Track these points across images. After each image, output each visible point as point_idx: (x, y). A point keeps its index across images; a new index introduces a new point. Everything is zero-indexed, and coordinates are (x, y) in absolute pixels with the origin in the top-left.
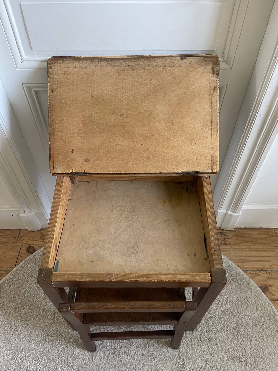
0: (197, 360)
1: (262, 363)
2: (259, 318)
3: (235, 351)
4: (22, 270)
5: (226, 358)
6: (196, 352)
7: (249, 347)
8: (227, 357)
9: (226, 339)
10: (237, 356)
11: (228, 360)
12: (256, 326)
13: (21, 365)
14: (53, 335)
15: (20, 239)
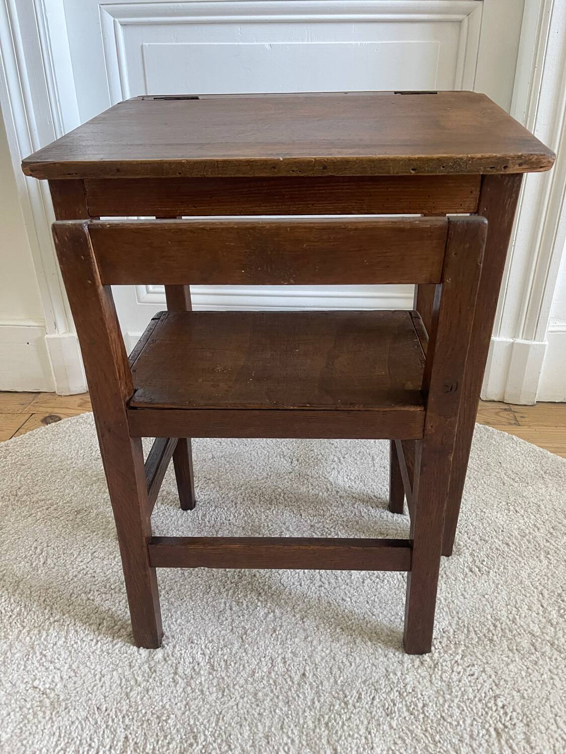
4: (20, 443)
15: (32, 405)
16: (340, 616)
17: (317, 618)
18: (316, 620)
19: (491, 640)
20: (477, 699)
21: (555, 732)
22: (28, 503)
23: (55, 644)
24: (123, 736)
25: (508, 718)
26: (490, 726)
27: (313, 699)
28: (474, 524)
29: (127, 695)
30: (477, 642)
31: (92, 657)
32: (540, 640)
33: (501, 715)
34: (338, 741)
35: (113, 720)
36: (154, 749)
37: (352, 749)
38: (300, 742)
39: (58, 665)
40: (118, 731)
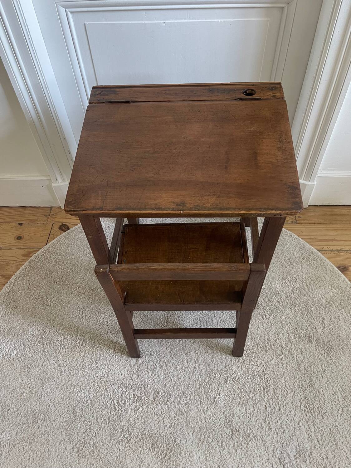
0: (258, 337)
1: (337, 343)
2: (334, 298)
3: (304, 329)
4: (54, 247)
5: (292, 336)
6: (257, 329)
7: (321, 327)
8: (294, 335)
9: (294, 318)
10: (306, 335)
11: (295, 338)
12: (331, 305)
13: (54, 339)
14: (91, 310)
15: (51, 217)
16: (208, 341)
17: (199, 342)
18: (199, 343)
19: (266, 350)
20: (257, 375)
21: (284, 388)
22: (69, 285)
23: (100, 358)
24: (133, 394)
25: (268, 383)
26: (261, 386)
27: (199, 377)
28: (266, 291)
29: (131, 378)
30: (260, 351)
31: (115, 363)
32: (284, 350)
33: (266, 381)
34: (208, 393)
35: (128, 388)
36: (144, 398)
37: (212, 396)
38: (195, 393)
39: (103, 367)
40: (131, 392)
